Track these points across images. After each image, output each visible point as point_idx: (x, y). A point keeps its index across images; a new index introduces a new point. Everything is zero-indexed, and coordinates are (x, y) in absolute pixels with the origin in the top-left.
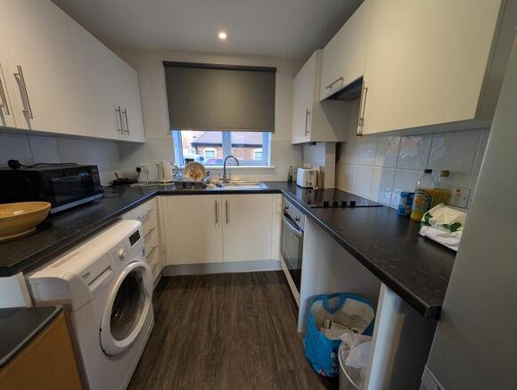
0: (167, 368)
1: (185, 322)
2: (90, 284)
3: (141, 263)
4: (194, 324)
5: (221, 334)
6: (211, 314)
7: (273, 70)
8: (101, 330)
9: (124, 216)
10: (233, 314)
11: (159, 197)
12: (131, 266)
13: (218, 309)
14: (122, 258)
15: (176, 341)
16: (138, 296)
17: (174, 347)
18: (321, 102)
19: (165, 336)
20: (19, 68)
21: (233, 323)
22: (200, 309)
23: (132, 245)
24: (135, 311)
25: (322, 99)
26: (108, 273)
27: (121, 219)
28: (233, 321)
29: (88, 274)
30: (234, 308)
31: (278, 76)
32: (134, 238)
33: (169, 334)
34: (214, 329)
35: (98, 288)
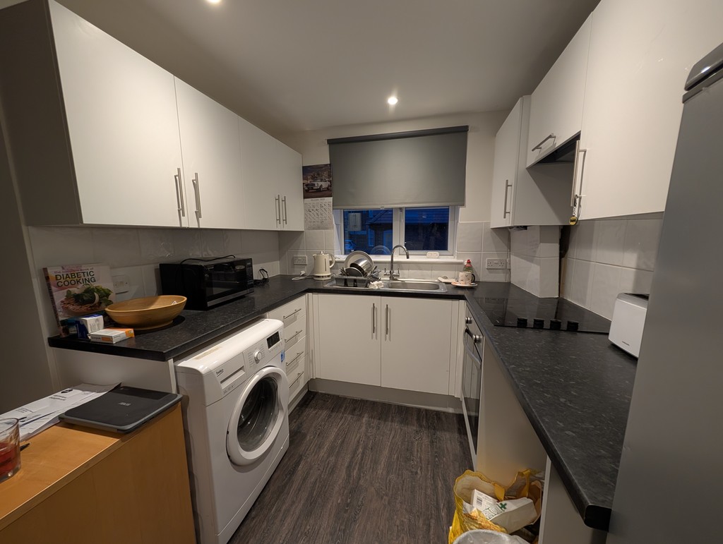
0: (293, 502)
1: (322, 453)
2: (222, 382)
3: (278, 369)
4: (332, 459)
5: (362, 482)
6: (355, 452)
7: (463, 130)
8: (228, 432)
9: (268, 314)
10: (383, 461)
11: (310, 294)
12: (266, 371)
13: (365, 448)
14: (257, 360)
15: (308, 474)
16: (273, 407)
17: (304, 479)
18: (527, 169)
19: (298, 464)
20: (196, 174)
21: (380, 472)
22: (343, 442)
23: (269, 347)
24: (267, 424)
25: (529, 164)
26: (241, 373)
27: (264, 317)
28: (381, 470)
29: (221, 371)
30: (386, 452)
31: (471, 136)
32: (273, 339)
33: (302, 463)
34: (355, 473)
35: (229, 388)
